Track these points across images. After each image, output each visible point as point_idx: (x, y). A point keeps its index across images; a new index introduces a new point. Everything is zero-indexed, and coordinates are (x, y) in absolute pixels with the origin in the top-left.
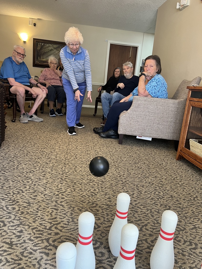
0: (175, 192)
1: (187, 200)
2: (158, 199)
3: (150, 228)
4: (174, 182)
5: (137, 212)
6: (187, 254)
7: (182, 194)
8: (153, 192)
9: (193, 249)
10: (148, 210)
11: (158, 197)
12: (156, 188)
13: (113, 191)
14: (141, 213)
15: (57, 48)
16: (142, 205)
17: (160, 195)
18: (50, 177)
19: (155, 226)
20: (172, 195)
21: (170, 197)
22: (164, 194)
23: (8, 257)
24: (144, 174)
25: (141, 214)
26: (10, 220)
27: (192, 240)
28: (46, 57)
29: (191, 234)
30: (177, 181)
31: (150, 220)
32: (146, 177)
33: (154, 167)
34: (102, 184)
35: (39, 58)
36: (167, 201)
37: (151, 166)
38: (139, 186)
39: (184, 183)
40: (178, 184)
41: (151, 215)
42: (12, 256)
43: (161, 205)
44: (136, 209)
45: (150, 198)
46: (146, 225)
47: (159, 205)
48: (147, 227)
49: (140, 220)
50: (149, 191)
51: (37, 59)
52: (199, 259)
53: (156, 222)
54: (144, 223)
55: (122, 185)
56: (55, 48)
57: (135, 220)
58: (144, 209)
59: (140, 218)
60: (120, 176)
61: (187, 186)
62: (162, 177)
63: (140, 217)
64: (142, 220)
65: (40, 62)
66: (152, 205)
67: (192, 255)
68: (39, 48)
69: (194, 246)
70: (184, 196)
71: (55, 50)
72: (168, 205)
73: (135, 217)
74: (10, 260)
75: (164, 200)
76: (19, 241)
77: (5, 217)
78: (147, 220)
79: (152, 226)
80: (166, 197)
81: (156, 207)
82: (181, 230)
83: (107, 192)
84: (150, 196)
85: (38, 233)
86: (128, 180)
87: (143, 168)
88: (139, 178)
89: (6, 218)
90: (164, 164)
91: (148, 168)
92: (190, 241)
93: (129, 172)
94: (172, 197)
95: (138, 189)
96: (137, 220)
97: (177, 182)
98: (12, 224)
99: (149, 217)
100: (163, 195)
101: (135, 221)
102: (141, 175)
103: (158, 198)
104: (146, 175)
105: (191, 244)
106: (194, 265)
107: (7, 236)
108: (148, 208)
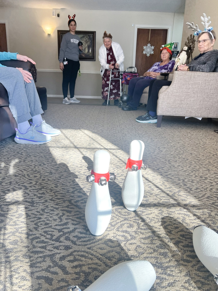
1: (207, 156)
2: (178, 155)
3: (166, 169)
7: (202, 152)
8: (174, 151)
9: (203, 180)
10: (166, 160)
12: (177, 149)
14: (160, 162)
16: (161, 158)
19: (171, 168)
23: (50, 178)
26: (48, 162)
27: (203, 176)
29: (203, 173)
31: (167, 165)
42: (52, 178)
46: (163, 168)
47: (178, 158)
53: (172, 166)
61: (209, 148)
62: (185, 143)
64: (159, 165)
67: (200, 182)
70: (204, 153)
74: (51, 180)
75: (183, 155)
76: (57, 172)
78: (164, 165)
79: (168, 168)
80: (185, 154)
81: (174, 159)
89: (45, 162)
92: (201, 176)
94: (191, 154)
97: (200, 146)
98: (50, 164)
105: (201, 178)
106: (200, 187)
107: (46, 170)
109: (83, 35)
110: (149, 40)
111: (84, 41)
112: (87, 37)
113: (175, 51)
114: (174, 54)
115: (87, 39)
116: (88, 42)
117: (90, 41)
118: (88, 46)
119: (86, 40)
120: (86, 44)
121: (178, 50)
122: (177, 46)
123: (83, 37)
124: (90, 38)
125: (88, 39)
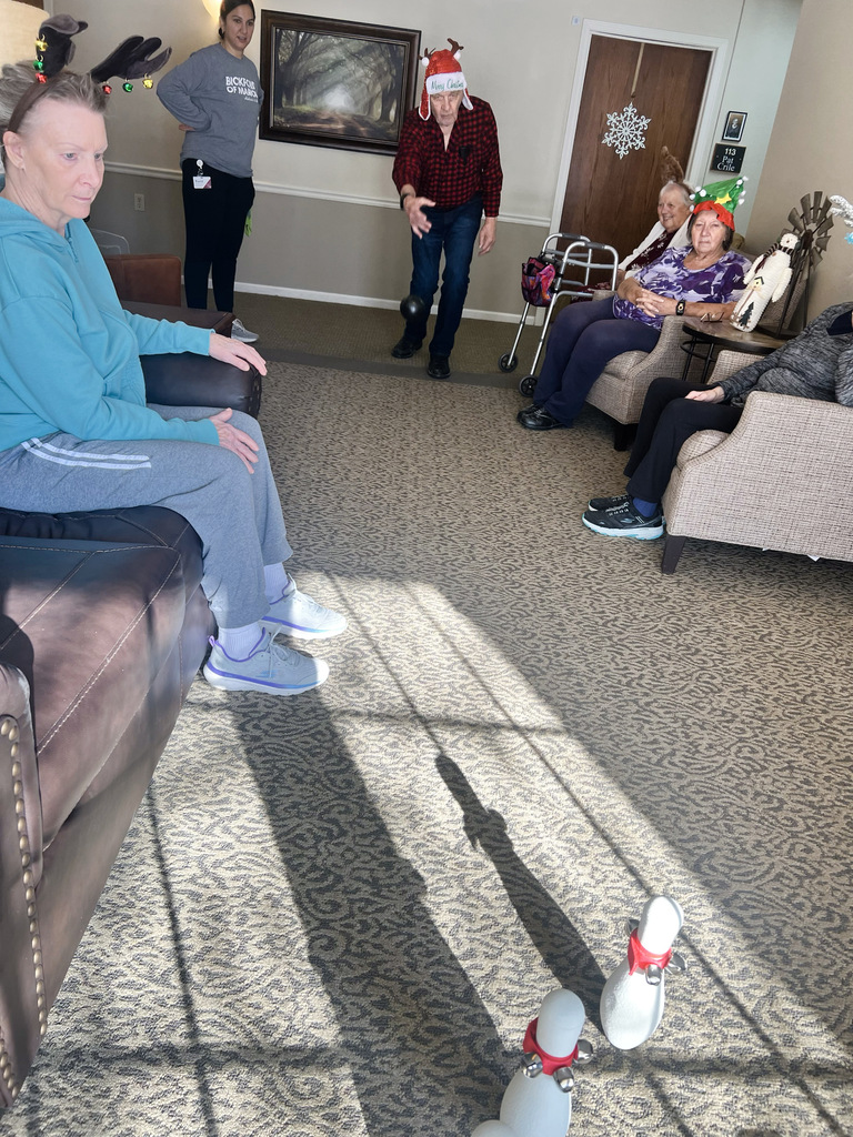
0: (802, 749)
1: (839, 780)
2: (748, 773)
3: (722, 865)
4: (803, 710)
5: (684, 813)
6: (816, 943)
7: (822, 758)
8: (734, 749)
9: (834, 930)
10: (716, 808)
11: (749, 765)
12: (743, 731)
13: (611, 739)
14: (698, 817)
15: (361, 53)
16: (698, 792)
17: (754, 761)
18: (416, 676)
19: (735, 860)
20: (792, 761)
21: (785, 769)
22: (766, 755)
23: (380, 918)
24: (705, 678)
25: (698, 821)
26: (350, 817)
27: (836, 906)
28: (314, 97)
29: (834, 889)
30: (812, 710)
31: (722, 840)
32: (711, 690)
33: (739, 647)
34: (575, 711)
35: (284, 99)
36: (775, 780)
37: (730, 641)
38: (689, 722)
39: (834, 718)
40: (816, 719)
41: (726, 825)
42: (388, 915)
43: (757, 794)
44: (683, 804)
45: (725, 769)
46: (711, 855)
47: (751, 793)
48: (714, 862)
49: (694, 839)
50: (721, 745)
51: (278, 103)
52: (844, 958)
53: (738, 847)
54: (705, 848)
55: (636, 716)
56: (353, 56)
57: (682, 837)
58: (704, 803)
59: (694, 833)
60: (628, 684)
61: (844, 729)
62: (766, 692)
63: (694, 829)
64: (699, 840)
65: (287, 121)
66: (731, 793)
67: (829, 945)
68: (284, 56)
69: (837, 922)
70: (831, 766)
71: (352, 65)
72: (779, 796)
73: (680, 829)
75: (765, 776)
77: (336, 809)
78: (713, 841)
79: (727, 858)
80: (772, 766)
81: (741, 799)
82: (808, 876)
83: (594, 740)
84: (725, 762)
85: (429, 858)
86: (655, 701)
87: (704, 652)
88: (689, 693)
89: (339, 813)
90: (773, 638)
91: (720, 652)
92: (828, 909)
93: (659, 667)
94: (791, 768)
95: (687, 736)
96: (685, 837)
97: (814, 714)
98: (358, 830)
99: (719, 831)
100: (766, 761)
101: (680, 840)
102: (697, 679)
103: (749, 768)
104: (714, 681)
105: (829, 918)
106: (830, 972)
107: (357, 863)
108: (719, 802)
109: (367, 43)
110: (633, 90)
111: (372, 70)
112: (382, 54)
113: (730, 147)
114: (725, 158)
115: (382, 60)
116: (385, 73)
117: (394, 72)
118: (384, 91)
119: (380, 65)
120: (375, 84)
121: (740, 145)
122: (739, 125)
123: (368, 50)
124: (394, 60)
125: (387, 59)
